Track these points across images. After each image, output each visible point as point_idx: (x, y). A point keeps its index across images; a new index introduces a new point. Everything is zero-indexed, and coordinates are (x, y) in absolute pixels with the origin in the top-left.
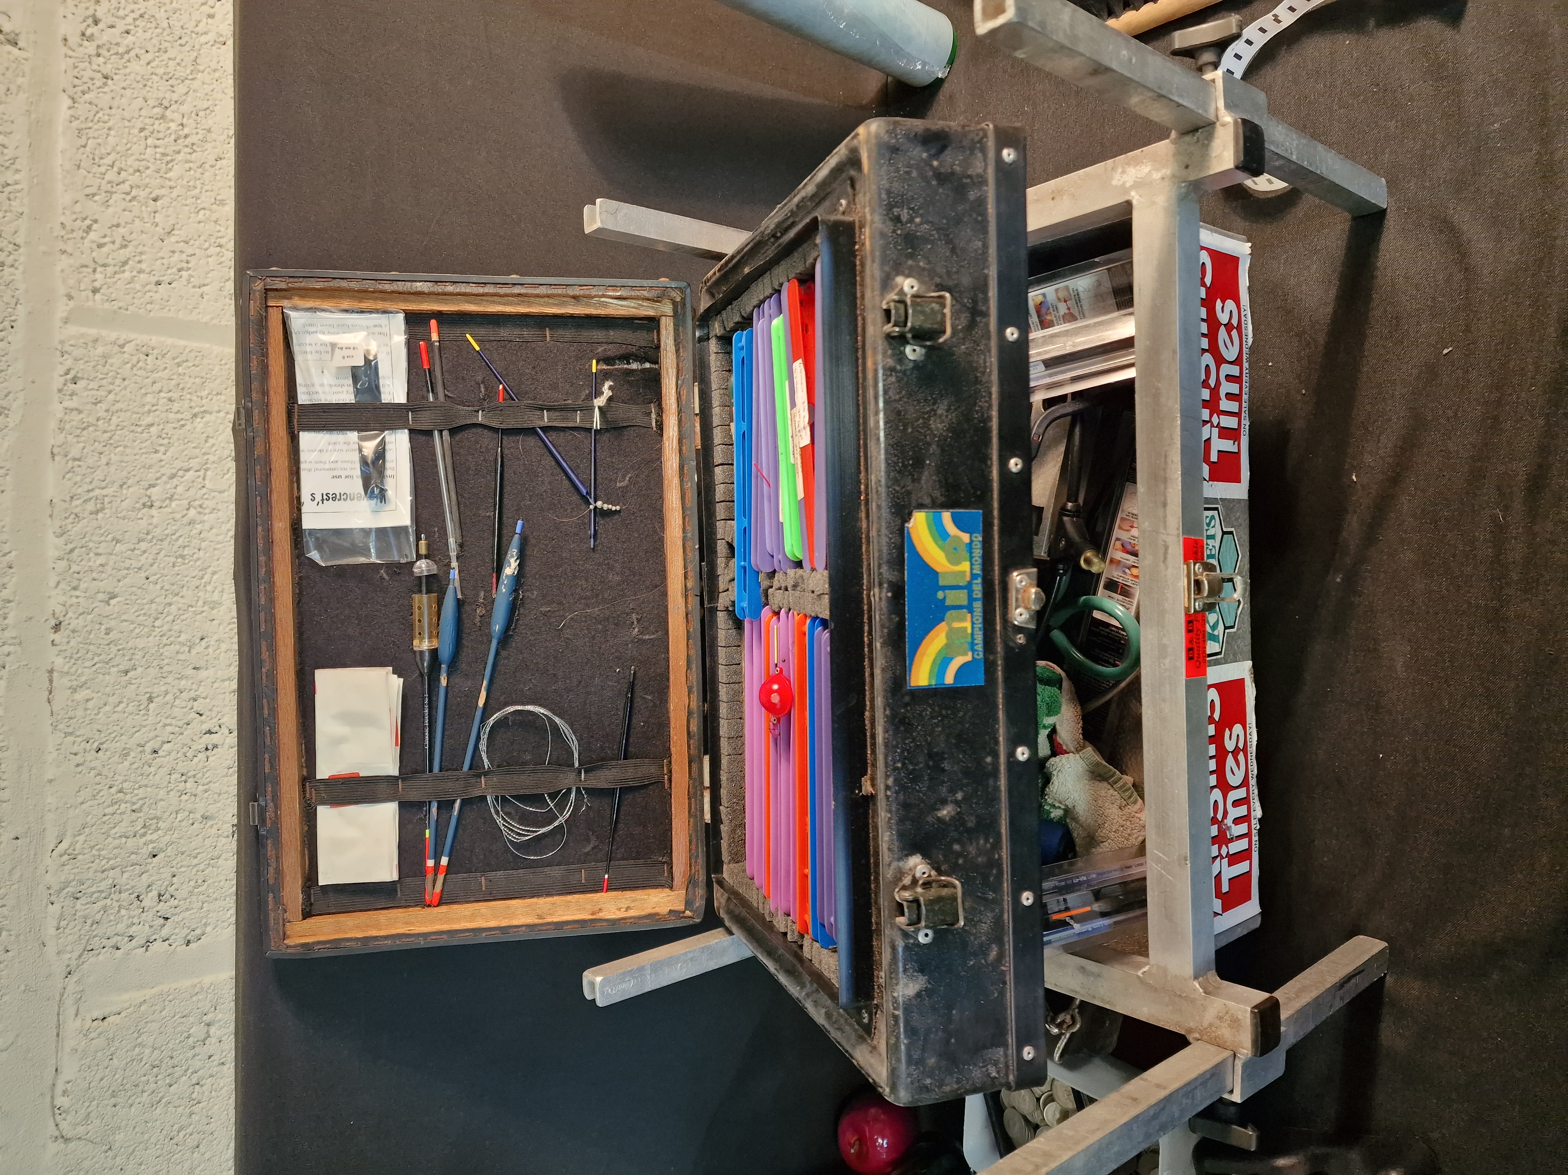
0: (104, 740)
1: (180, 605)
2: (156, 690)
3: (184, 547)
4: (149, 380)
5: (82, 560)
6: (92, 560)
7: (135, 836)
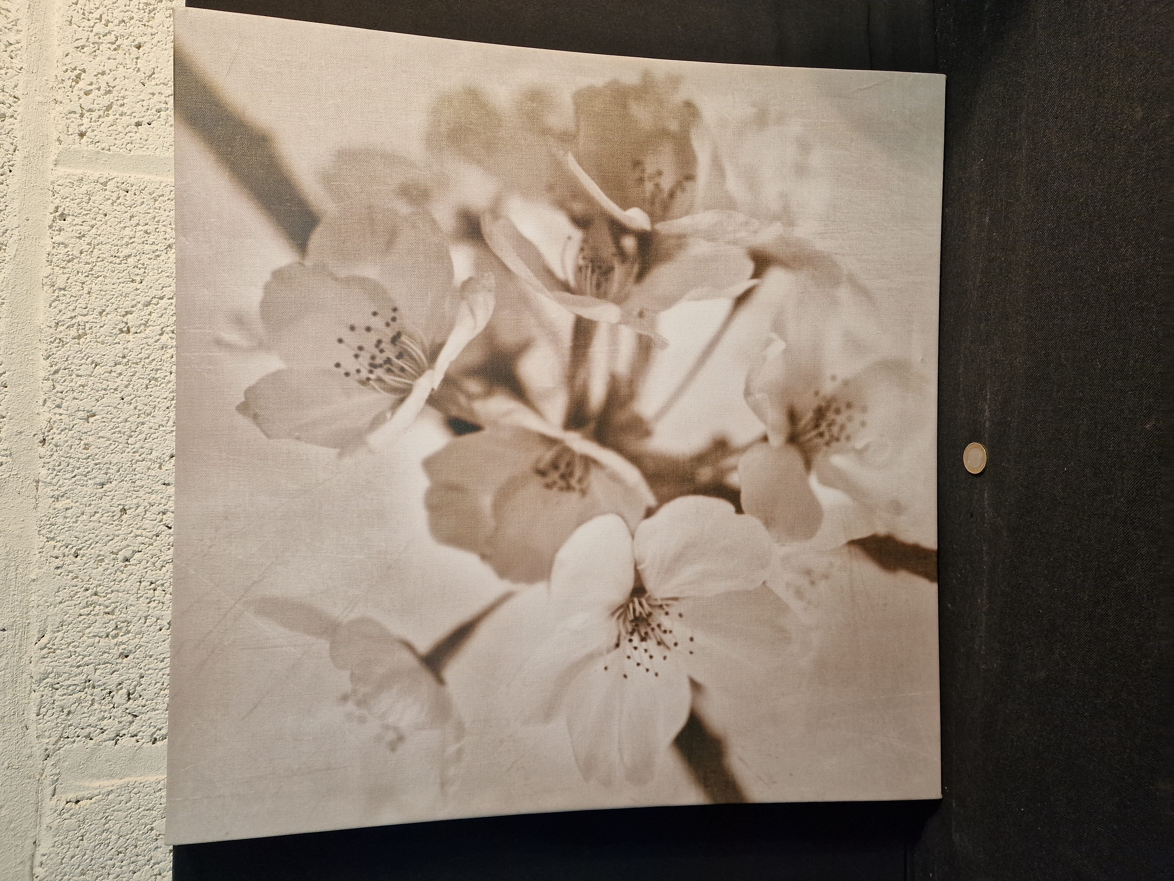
0: (80, 546)
1: (151, 425)
2: (128, 503)
3: (157, 370)
4: (128, 215)
5: (65, 381)
6: (74, 380)
7: (107, 636)
